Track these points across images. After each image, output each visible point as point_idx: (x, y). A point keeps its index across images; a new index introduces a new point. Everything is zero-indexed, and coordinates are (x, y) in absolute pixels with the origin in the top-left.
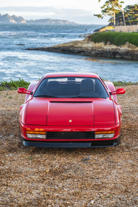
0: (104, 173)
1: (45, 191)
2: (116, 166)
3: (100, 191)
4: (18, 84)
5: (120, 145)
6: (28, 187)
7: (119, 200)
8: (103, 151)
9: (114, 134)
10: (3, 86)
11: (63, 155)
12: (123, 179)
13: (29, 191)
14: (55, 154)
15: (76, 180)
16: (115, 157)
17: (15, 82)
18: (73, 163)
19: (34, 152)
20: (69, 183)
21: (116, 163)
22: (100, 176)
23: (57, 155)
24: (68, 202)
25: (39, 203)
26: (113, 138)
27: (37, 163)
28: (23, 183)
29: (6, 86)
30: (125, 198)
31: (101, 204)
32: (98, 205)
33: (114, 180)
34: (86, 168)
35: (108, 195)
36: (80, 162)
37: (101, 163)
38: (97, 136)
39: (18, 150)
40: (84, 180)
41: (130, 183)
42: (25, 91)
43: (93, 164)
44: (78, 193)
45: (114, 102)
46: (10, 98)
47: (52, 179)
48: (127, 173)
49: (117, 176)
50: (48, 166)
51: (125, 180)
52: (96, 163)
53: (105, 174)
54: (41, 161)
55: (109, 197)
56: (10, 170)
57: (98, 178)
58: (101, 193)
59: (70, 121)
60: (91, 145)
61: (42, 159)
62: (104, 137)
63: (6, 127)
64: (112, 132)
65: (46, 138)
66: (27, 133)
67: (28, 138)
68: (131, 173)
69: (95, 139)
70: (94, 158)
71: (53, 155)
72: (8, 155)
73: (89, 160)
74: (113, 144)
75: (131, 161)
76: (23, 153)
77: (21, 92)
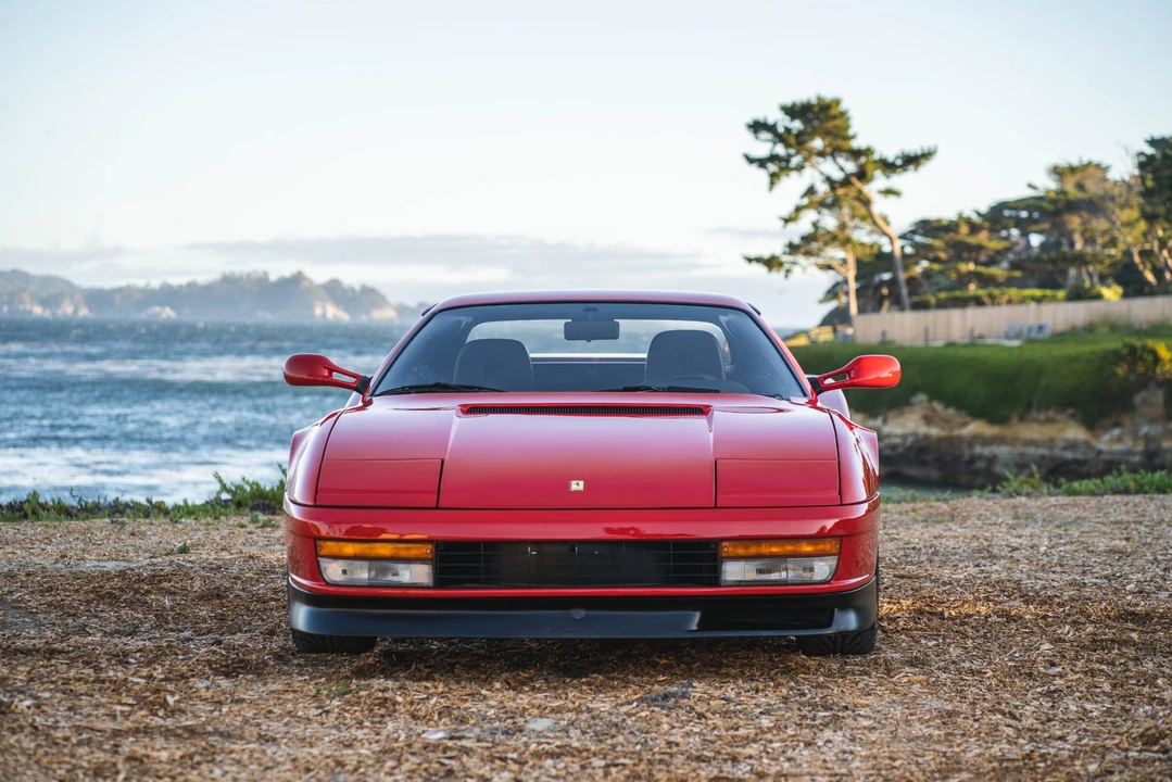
0: (771, 741)
2: (849, 721)
5: (875, 660)
8: (772, 673)
9: (833, 561)
11: (533, 689)
12: (890, 758)
14: (487, 682)
15: (603, 763)
16: (839, 692)
18: (588, 708)
19: (361, 673)
20: (553, 772)
21: (846, 708)
22: (748, 751)
23: (498, 685)
26: (828, 582)
27: (371, 711)
33: (829, 765)
34: (666, 727)
36: (629, 703)
37: (758, 710)
38: (735, 572)
40: (650, 762)
41: (933, 772)
42: (326, 372)
43: (709, 715)
48: (912, 744)
49: (851, 753)
50: (440, 719)
51: (897, 763)
52: (726, 713)
53: (776, 745)
54: (399, 699)
57: (734, 759)
59: (577, 486)
60: (699, 625)
61: (405, 695)
62: (774, 576)
63: (223, 606)
64: (821, 547)
65: (431, 585)
66: (323, 556)
67: (327, 584)
68: (939, 742)
69: (721, 586)
70: (717, 693)
71: (474, 687)
72: (207, 683)
73: (684, 696)
74: (829, 625)
75: (936, 704)
76: (297, 681)
77: (305, 376)
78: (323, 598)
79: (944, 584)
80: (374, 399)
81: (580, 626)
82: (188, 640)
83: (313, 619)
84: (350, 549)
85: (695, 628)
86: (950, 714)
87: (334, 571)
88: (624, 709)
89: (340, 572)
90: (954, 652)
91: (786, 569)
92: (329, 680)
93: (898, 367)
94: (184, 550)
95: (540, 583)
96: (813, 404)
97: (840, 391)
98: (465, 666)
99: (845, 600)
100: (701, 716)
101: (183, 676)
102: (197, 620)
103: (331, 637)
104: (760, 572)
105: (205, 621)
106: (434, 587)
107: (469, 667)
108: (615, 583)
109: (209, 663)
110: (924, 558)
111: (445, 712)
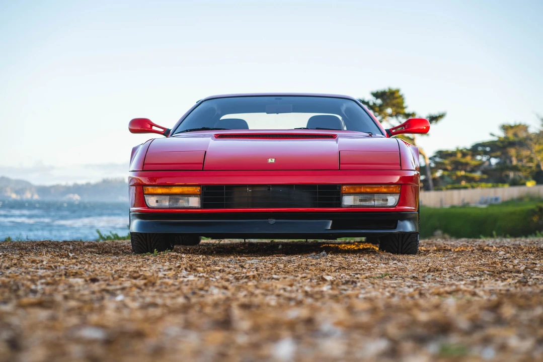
3: (354, 272)
7: (411, 280)
9: (397, 197)
11: (250, 257)
26: (395, 207)
30: (429, 276)
35: (378, 276)
42: (149, 126)
45: (399, 140)
54: (184, 256)
58: (357, 273)
59: (272, 161)
60: (332, 227)
61: (187, 255)
62: (367, 204)
64: (391, 189)
65: (200, 206)
66: (146, 194)
67: (149, 208)
69: (342, 208)
70: (340, 256)
73: (324, 256)
74: (395, 228)
77: (139, 128)
78: (146, 215)
81: (272, 227)
83: (141, 226)
84: (160, 190)
85: (329, 228)
87: (152, 202)
88: (294, 258)
89: (155, 201)
91: (374, 200)
95: (253, 206)
99: (404, 216)
100: (332, 260)
103: (150, 234)
104: (361, 200)
106: (201, 208)
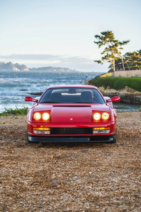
0: (100, 158)
1: (50, 167)
2: (112, 155)
3: (97, 168)
4: (23, 111)
5: (116, 144)
6: (35, 165)
7: (113, 172)
8: (100, 147)
9: (109, 130)
10: (9, 113)
11: (65, 149)
13: (36, 167)
14: (58, 148)
15: (77, 162)
17: (20, 109)
18: (74, 153)
19: (39, 147)
22: (97, 160)
24: (69, 172)
25: (45, 173)
26: (109, 134)
27: (42, 153)
28: (30, 163)
29: (11, 113)
30: (118, 171)
31: (98, 174)
32: (94, 175)
33: (109, 162)
34: (85, 156)
35: (104, 169)
36: (80, 152)
37: (98, 153)
38: (94, 132)
39: (25, 146)
40: (83, 162)
41: (123, 163)
42: (31, 100)
44: (78, 168)
45: (110, 107)
46: (16, 118)
47: (55, 161)
48: (121, 159)
49: (112, 160)
51: (118, 162)
52: (94, 154)
55: (104, 171)
56: (19, 156)
57: (95, 161)
58: (98, 168)
59: (71, 119)
60: (90, 140)
61: (47, 151)
62: (101, 133)
63: (14, 135)
64: (108, 128)
66: (34, 130)
67: (34, 134)
68: (124, 158)
69: (93, 134)
70: (92, 150)
71: (56, 149)
72: (17, 149)
73: (87, 151)
74: (109, 140)
75: (124, 152)
76: (30, 148)
77: (28, 100)
78: (33, 136)
79: (127, 130)
80: (39, 104)
81: (72, 140)
82: (10, 141)
83: (32, 139)
84: (38, 129)
86: (126, 154)
87: (35, 132)
88: (79, 153)
90: (128, 143)
91: (103, 132)
92: (34, 148)
93: (120, 98)
94: (4, 123)
95: (66, 134)
96: (106, 105)
97: (111, 102)
98: (54, 146)
99: (111, 136)
100: (90, 154)
101: (13, 148)
102: (11, 137)
104: (99, 132)
105: (12, 137)
106: (50, 135)
107: (55, 146)
108: (77, 134)
109: (16, 145)
110: (124, 125)
111: (53, 153)
